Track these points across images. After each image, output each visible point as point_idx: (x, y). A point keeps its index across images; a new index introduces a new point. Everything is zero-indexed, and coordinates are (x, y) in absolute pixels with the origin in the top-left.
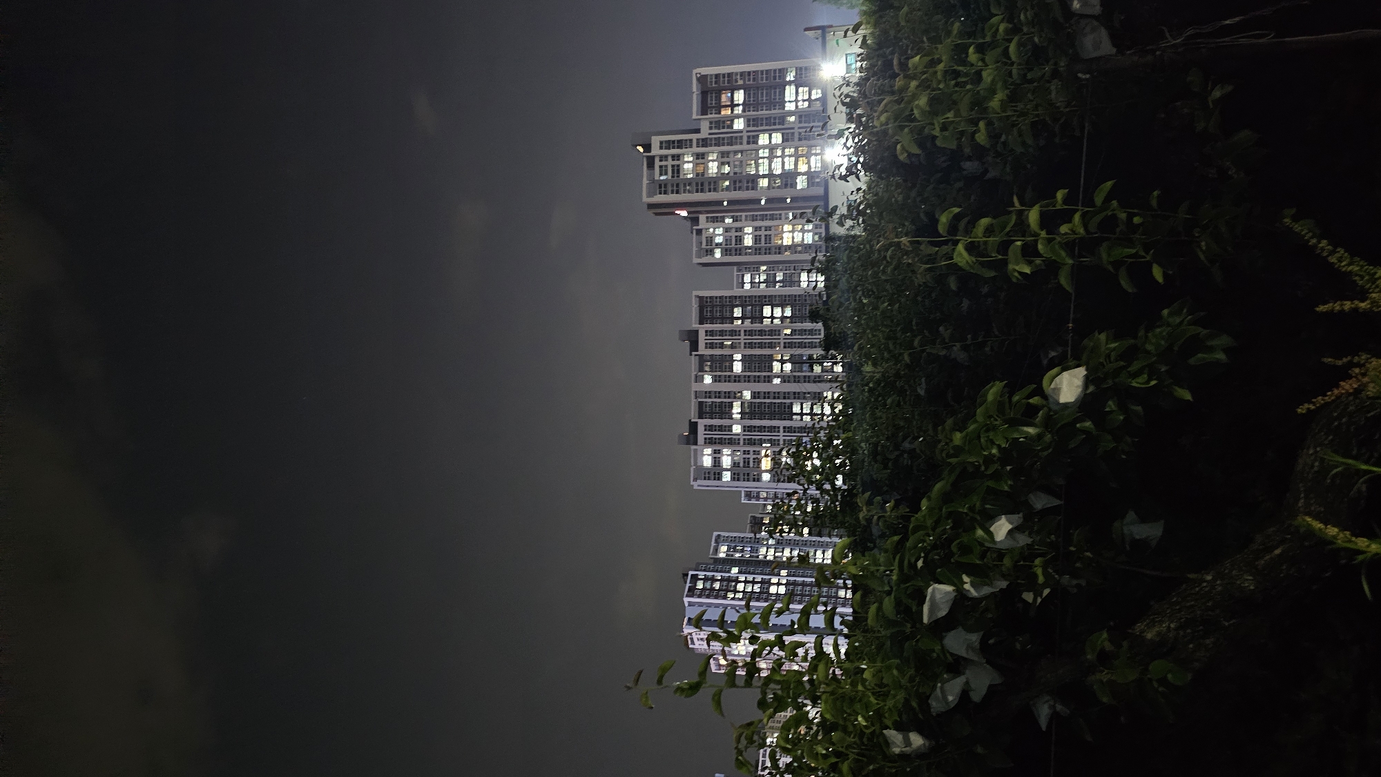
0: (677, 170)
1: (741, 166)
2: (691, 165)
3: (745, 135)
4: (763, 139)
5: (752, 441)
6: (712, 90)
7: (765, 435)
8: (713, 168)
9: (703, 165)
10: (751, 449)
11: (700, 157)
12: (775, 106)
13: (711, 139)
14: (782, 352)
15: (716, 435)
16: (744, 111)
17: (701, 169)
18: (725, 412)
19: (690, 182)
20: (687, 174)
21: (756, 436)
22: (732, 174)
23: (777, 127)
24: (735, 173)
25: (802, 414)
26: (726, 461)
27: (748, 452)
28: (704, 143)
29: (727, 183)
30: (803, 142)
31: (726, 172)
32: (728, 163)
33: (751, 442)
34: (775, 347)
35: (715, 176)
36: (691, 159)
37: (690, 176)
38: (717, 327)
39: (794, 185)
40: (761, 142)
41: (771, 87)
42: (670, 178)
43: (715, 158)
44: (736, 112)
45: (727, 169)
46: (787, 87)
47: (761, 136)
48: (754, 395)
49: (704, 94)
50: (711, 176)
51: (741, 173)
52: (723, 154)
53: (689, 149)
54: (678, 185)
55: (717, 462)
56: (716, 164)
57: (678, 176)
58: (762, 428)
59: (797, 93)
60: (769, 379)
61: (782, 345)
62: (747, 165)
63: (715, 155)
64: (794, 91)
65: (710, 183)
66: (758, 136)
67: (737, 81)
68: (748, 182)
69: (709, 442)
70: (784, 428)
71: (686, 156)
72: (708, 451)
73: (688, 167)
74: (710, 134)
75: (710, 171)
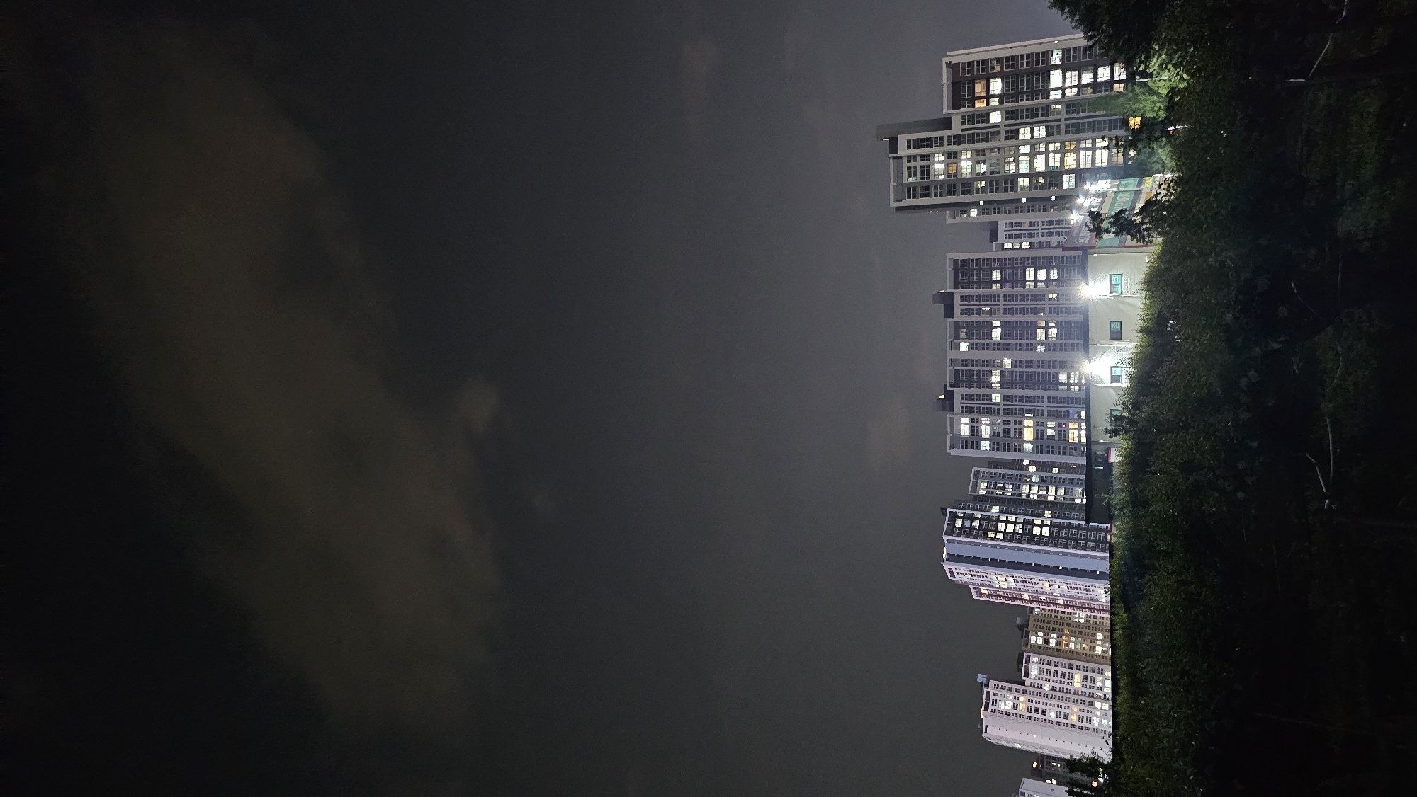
0: (926, 171)
1: (999, 165)
2: (942, 166)
3: (1002, 130)
4: (1024, 134)
5: (1013, 411)
6: (965, 81)
7: (1027, 405)
8: (966, 166)
9: (956, 165)
10: (1012, 419)
11: (953, 156)
12: (1037, 95)
13: (964, 136)
14: (1047, 319)
15: (974, 404)
16: (1001, 103)
17: (953, 169)
18: (984, 381)
19: (941, 184)
20: (939, 175)
21: (1017, 405)
22: (988, 174)
23: (1041, 119)
24: (992, 173)
25: (1069, 385)
26: (985, 431)
27: (1009, 422)
28: (957, 140)
29: (983, 183)
30: (1071, 136)
31: (982, 171)
32: (984, 162)
33: (1011, 412)
34: (1039, 313)
35: (969, 176)
36: (942, 158)
37: (941, 177)
38: (974, 291)
39: (1059, 184)
40: (1021, 137)
41: (1033, 74)
42: (919, 180)
43: (969, 156)
44: (992, 104)
45: (982, 168)
46: (1052, 72)
47: (1022, 131)
48: (1014, 364)
49: (956, 85)
50: (964, 176)
51: (999, 172)
52: (977, 152)
53: (940, 148)
54: (928, 188)
55: (975, 431)
56: (970, 163)
57: (928, 178)
58: (1022, 399)
59: (1064, 78)
60: (1032, 348)
61: (1047, 311)
62: (1005, 163)
63: (969, 152)
64: (1060, 77)
65: (963, 185)
66: (1017, 131)
67: (993, 68)
68: (1006, 183)
69: (966, 411)
70: (1049, 398)
71: (936, 155)
72: (965, 420)
73: (938, 167)
74: (962, 130)
75: (964, 171)
